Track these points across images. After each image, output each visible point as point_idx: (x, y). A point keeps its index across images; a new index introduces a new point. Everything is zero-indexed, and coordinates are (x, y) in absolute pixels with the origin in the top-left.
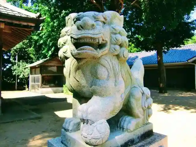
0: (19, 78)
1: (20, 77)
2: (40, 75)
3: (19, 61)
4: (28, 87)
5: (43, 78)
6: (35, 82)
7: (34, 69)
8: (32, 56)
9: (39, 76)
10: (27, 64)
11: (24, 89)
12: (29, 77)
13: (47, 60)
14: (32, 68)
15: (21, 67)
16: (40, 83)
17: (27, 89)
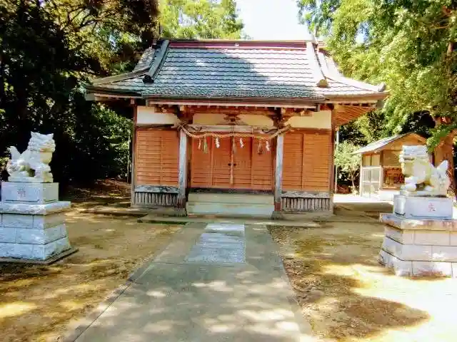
0: (341, 172)
1: (343, 170)
2: (380, 167)
3: (341, 141)
4: (357, 189)
5: (386, 172)
6: (370, 179)
7: (369, 157)
8: (363, 131)
9: (379, 169)
10: (355, 147)
11: (350, 191)
12: (358, 171)
13: (394, 140)
14: (365, 155)
15: (345, 152)
16: (380, 182)
17: (355, 192)
